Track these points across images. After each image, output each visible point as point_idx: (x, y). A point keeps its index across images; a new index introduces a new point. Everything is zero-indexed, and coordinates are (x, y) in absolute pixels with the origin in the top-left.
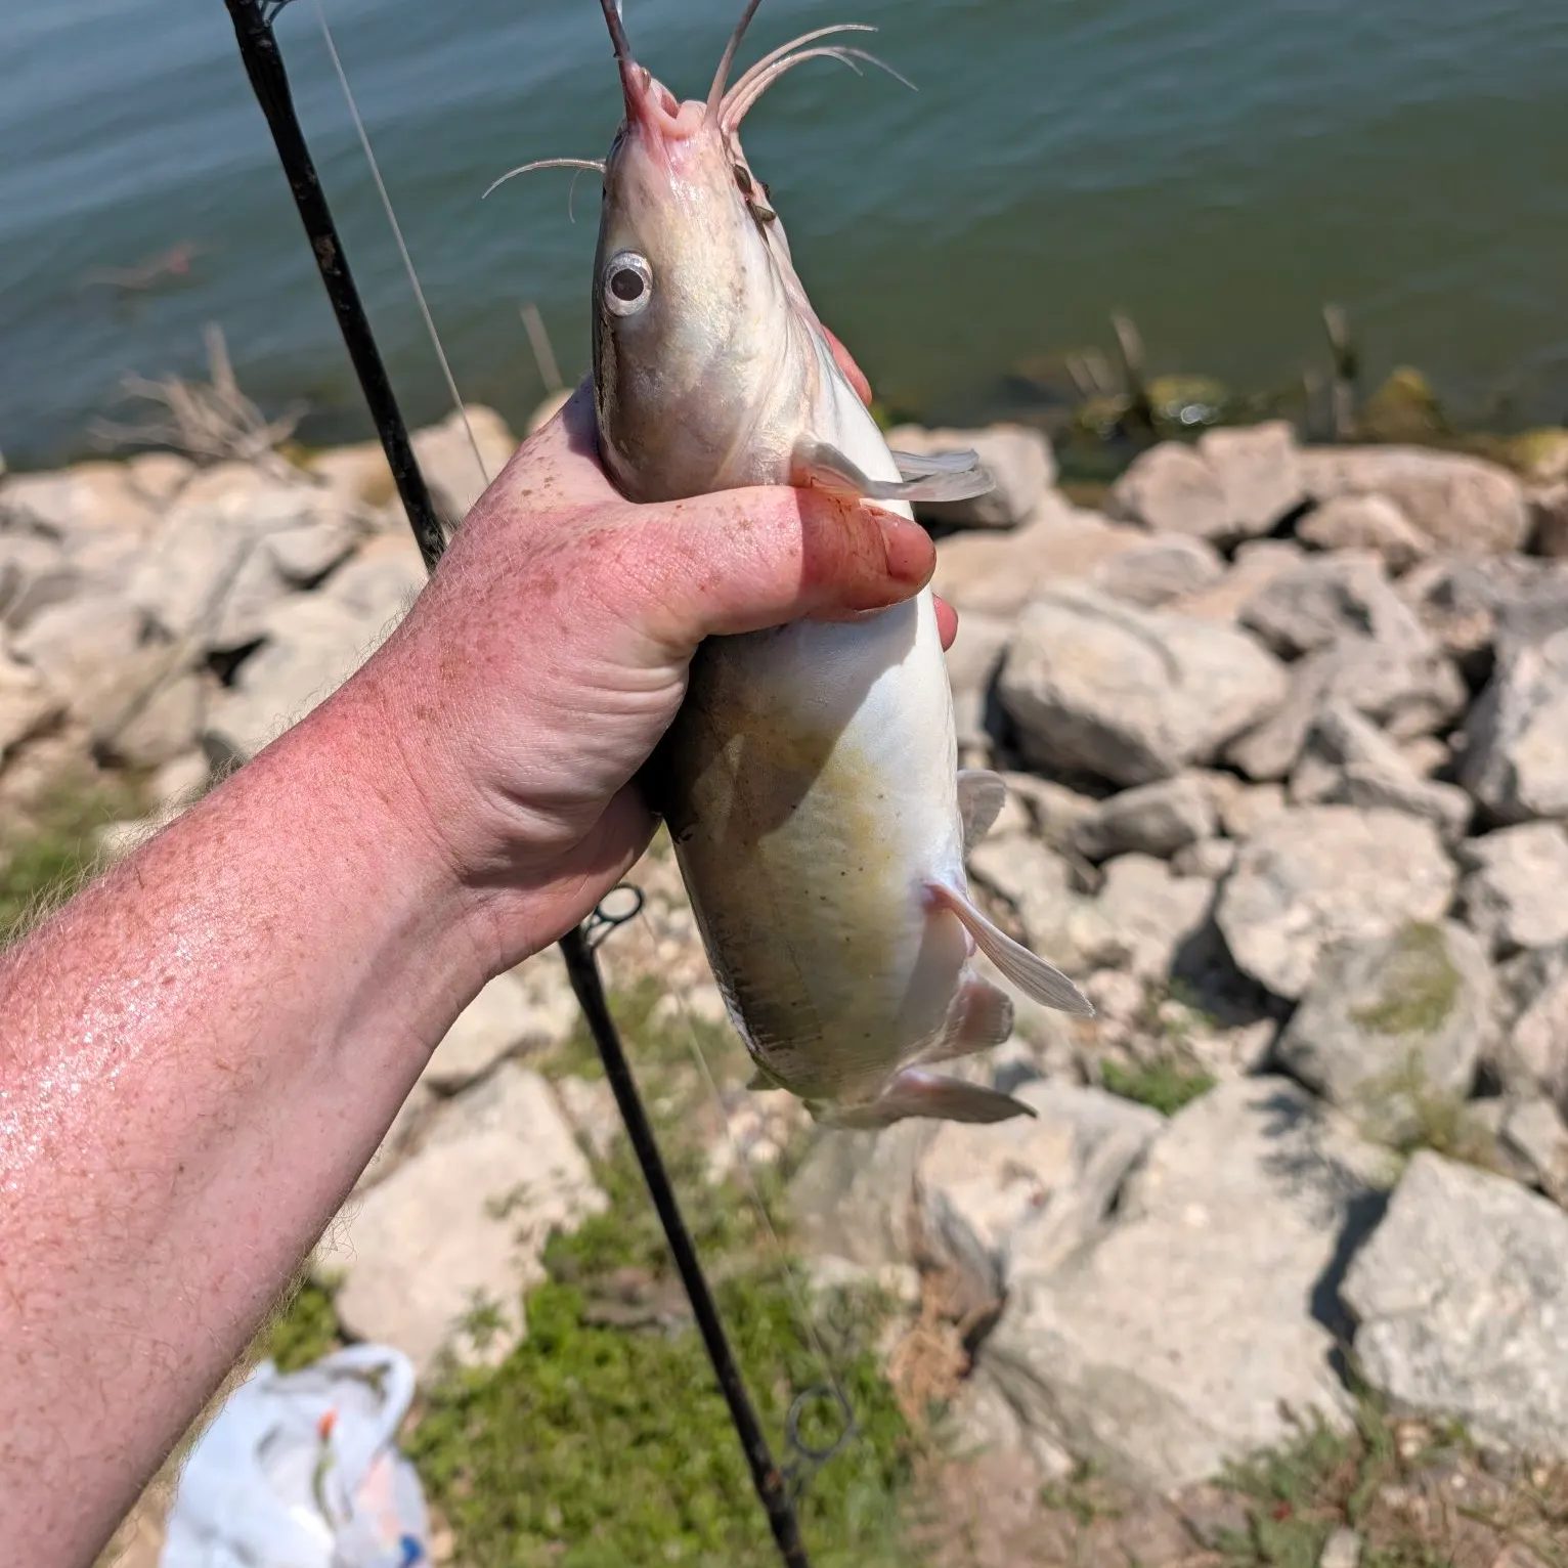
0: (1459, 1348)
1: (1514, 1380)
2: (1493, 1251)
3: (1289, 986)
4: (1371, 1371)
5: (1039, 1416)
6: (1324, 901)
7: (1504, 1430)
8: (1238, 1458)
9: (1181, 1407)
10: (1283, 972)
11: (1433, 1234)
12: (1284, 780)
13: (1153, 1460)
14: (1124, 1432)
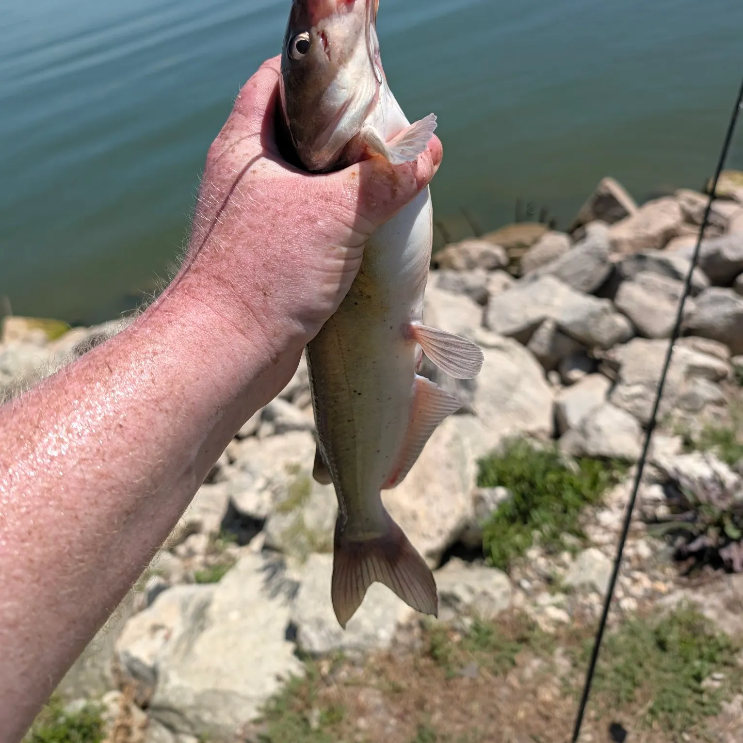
3: (262, 513)
4: (306, 647)
5: (179, 726)
6: (268, 473)
8: (262, 705)
9: (235, 693)
10: (259, 507)
12: (254, 434)
13: (229, 721)
14: (215, 715)
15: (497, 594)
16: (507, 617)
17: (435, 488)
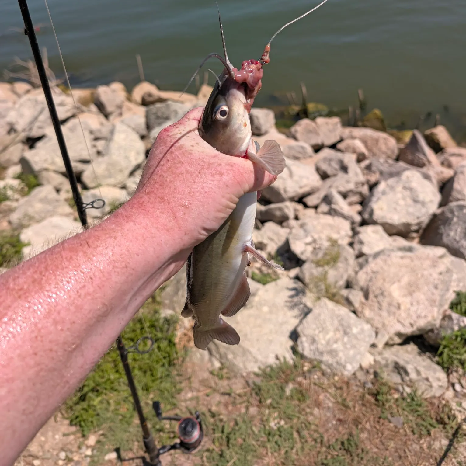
0: (322, 344)
1: (334, 354)
2: (336, 322)
3: (303, 257)
4: (300, 349)
5: (214, 353)
6: (316, 236)
7: (330, 366)
8: (262, 367)
9: (250, 353)
10: (302, 253)
11: (322, 317)
12: (316, 207)
13: (241, 365)
14: (235, 358)
15: (435, 384)
16: (436, 402)
17: (420, 296)
